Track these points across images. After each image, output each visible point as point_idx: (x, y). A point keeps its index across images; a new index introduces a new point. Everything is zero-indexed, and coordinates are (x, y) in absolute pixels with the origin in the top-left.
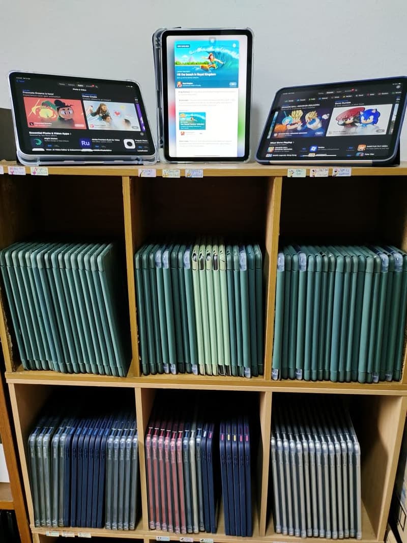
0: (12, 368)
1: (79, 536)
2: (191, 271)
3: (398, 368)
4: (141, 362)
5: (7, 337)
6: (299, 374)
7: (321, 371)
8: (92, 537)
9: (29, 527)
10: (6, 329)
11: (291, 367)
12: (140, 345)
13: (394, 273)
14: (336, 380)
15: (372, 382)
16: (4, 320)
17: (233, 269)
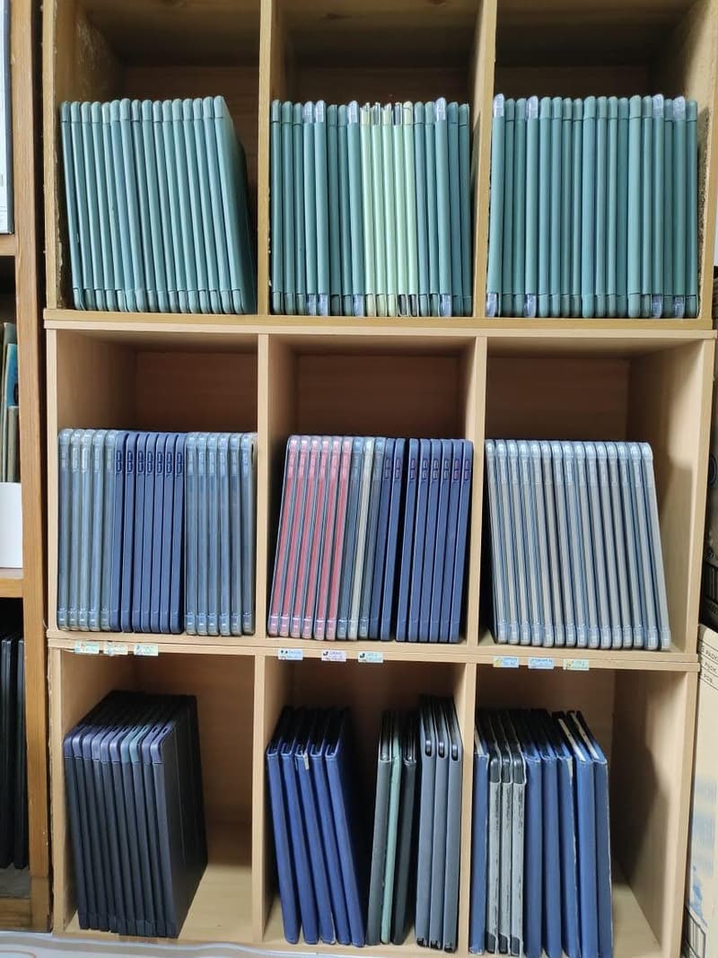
0: (58, 303)
1: (135, 654)
2: (358, 126)
3: (693, 291)
4: (271, 288)
5: (57, 246)
6: (531, 303)
7: (566, 297)
8: (160, 654)
9: (45, 634)
10: (56, 231)
11: (518, 290)
12: (271, 256)
13: (674, 124)
14: (591, 315)
15: (651, 316)
16: (56, 214)
17: (423, 124)
